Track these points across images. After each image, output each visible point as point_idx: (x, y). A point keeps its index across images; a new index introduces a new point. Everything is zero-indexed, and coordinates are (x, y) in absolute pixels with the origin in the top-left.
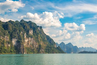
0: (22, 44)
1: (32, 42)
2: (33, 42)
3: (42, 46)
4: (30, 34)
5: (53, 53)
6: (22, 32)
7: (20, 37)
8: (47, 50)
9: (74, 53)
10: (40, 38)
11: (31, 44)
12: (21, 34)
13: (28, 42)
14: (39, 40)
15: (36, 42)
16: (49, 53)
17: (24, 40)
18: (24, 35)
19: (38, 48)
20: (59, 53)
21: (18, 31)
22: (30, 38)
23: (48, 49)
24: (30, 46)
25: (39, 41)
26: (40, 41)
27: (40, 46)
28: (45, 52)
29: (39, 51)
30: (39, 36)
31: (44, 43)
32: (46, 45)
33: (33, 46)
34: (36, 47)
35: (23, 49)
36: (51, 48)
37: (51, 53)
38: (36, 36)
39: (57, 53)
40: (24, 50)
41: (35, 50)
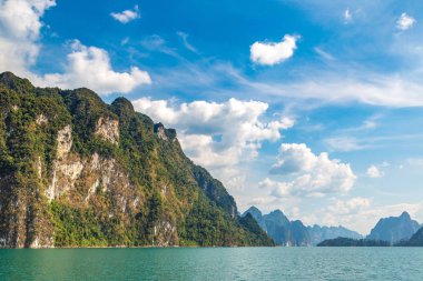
0: (25, 180)
1: (106, 180)
2: (112, 180)
3: (164, 207)
4: (101, 136)
5: (225, 243)
6: (41, 119)
7: (22, 140)
8: (191, 226)
10: (161, 166)
11: (98, 190)
12: (32, 127)
13: (82, 176)
14: (153, 175)
15: (132, 183)
16: (201, 244)
17: (48, 160)
18: (54, 133)
19: (139, 216)
20: (253, 243)
21: (15, 108)
22: (96, 157)
23: (199, 225)
24: (91, 202)
25: (148, 178)
26: (158, 180)
27: (153, 203)
28: (181, 236)
29: (147, 233)
30: (155, 153)
31: (180, 194)
32: (189, 201)
33: (113, 204)
34: (128, 209)
35: (30, 217)
36: (213, 217)
37: (212, 244)
38: (137, 156)
39: (242, 244)
40: (39, 222)
41: (121, 228)
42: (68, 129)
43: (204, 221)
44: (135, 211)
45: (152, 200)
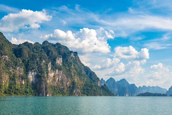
0: (44, 80)
1: (60, 77)
2: (62, 77)
3: (77, 84)
4: (57, 63)
5: (95, 95)
6: (44, 61)
7: (41, 69)
8: (84, 90)
9: (129, 96)
10: (75, 71)
11: (58, 80)
12: (42, 64)
13: (54, 76)
14: (73, 74)
15: (67, 77)
16: (87, 95)
17: (47, 73)
18: (47, 65)
19: (70, 87)
20: (106, 95)
21: (38, 59)
22: (57, 70)
23: (87, 89)
24: (57, 84)
25: (71, 75)
26: (74, 76)
27: (73, 83)
28: (82, 93)
29: (72, 92)
30: (72, 67)
31: (81, 80)
32: (84, 82)
33: (63, 84)
34: (66, 85)
35: (46, 89)
36: (91, 87)
37: (91, 95)
38: (67, 68)
39: (101, 95)
40: (48, 90)
41: (65, 91)
42: (50, 64)
43: (88, 88)
44: (68, 86)
45: (73, 82)
